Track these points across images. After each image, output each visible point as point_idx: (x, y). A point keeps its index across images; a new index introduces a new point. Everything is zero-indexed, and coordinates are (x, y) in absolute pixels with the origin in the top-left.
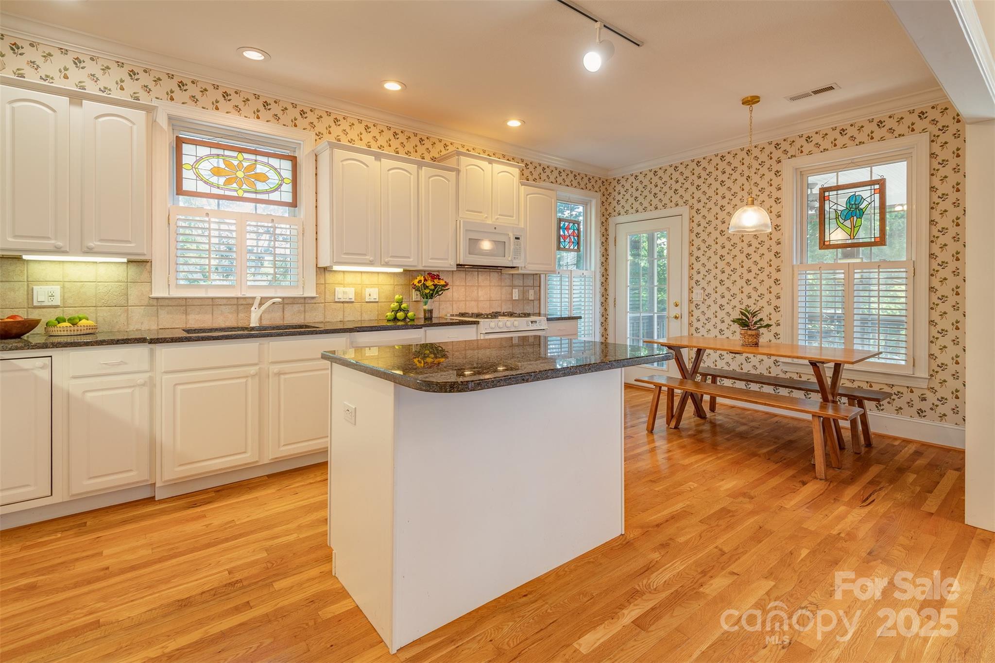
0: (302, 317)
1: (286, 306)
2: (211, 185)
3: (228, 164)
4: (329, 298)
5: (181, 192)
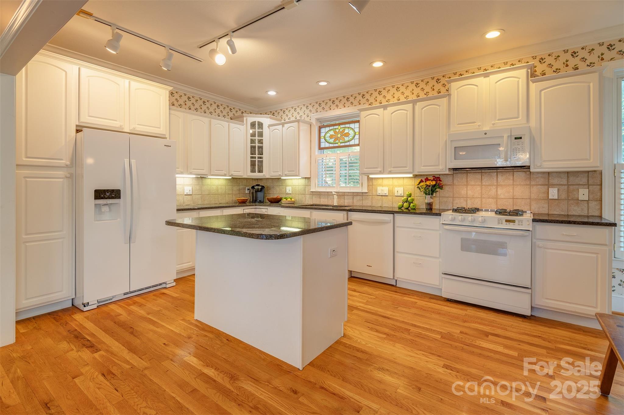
0: (361, 202)
1: (354, 197)
2: (330, 143)
3: (335, 132)
4: (374, 193)
5: (320, 148)
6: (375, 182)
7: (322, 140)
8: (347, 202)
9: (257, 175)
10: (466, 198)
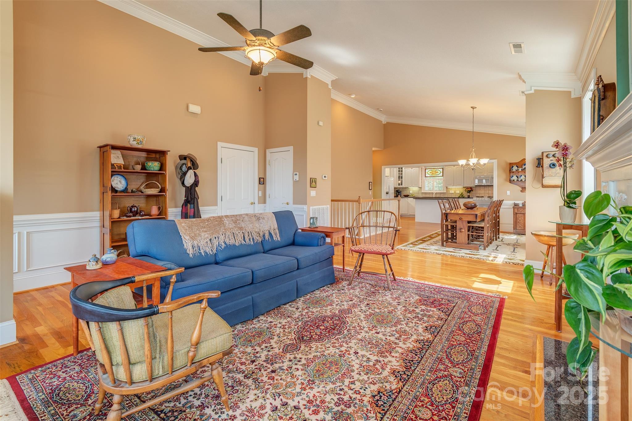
2: (430, 175)
3: (432, 171)
4: (448, 192)
5: (426, 177)
6: (449, 189)
7: (427, 174)
8: (438, 196)
9: (400, 186)
10: (480, 194)
